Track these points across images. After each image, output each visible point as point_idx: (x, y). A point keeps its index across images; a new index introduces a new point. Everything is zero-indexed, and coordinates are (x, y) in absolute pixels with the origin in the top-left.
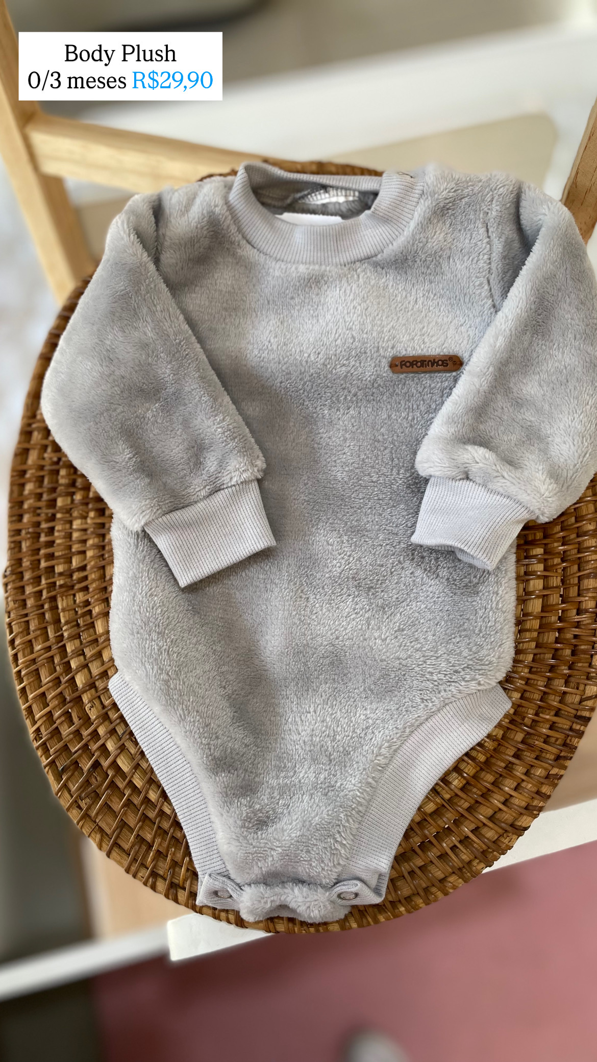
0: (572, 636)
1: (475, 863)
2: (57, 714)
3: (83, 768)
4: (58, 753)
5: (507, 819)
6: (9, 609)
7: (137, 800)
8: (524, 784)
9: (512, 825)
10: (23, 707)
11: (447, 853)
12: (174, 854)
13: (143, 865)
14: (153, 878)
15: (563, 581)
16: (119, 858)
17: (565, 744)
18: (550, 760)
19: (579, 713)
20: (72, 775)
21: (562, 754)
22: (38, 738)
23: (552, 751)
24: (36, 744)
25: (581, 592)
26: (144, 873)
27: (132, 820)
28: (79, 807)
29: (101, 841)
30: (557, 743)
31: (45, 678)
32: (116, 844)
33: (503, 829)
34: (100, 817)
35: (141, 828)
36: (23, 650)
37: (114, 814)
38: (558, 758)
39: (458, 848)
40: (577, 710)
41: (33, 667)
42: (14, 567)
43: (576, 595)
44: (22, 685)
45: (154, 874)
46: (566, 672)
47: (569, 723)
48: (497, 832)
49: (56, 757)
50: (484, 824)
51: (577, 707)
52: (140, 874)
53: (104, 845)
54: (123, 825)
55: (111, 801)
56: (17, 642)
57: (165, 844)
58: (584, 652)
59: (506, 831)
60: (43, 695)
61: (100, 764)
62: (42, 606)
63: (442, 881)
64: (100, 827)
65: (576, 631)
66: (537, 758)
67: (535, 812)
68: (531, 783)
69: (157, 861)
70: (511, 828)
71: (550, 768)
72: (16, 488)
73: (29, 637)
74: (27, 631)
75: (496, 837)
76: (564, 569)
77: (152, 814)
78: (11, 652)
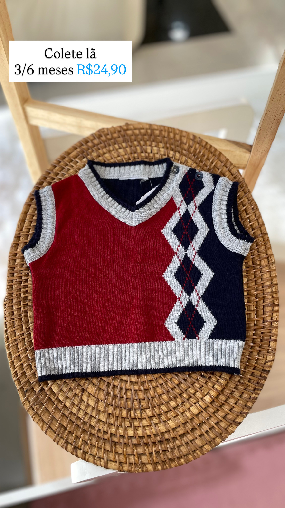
0: (261, 333)
1: (216, 439)
2: (25, 365)
3: (36, 391)
4: (24, 383)
5: (231, 418)
6: (5, 316)
7: (60, 406)
8: (239, 402)
9: (234, 421)
10: (9, 362)
11: (203, 434)
12: (77, 432)
13: (62, 438)
14: (66, 444)
15: (256, 307)
16: (50, 434)
17: (258, 383)
18: (251, 390)
19: (264, 368)
20: (31, 394)
21: (257, 387)
22: (15, 376)
23: (251, 386)
24: (14, 379)
25: (264, 313)
26: (62, 441)
27: (58, 416)
28: (33, 409)
29: (43, 425)
30: (254, 382)
31: (20, 348)
32: (50, 427)
33: (230, 423)
34: (43, 414)
35: (62, 420)
36: (11, 335)
37: (50, 413)
38: (255, 389)
39: (209, 432)
40: (263, 367)
41: (15, 343)
42: (9, 297)
43: (262, 313)
44: (10, 351)
45: (67, 442)
46: (259, 349)
47: (260, 373)
48: (227, 424)
49: (24, 385)
50: (221, 421)
51: (263, 365)
52: (60, 442)
53: (44, 428)
54: (53, 418)
55: (48, 406)
56: (8, 331)
57: (73, 428)
58: (267, 340)
59: (231, 424)
60: (19, 355)
61: (44, 389)
62: (21, 315)
63: (201, 447)
64: (42, 419)
65: (263, 330)
66: (245, 389)
67: (244, 415)
68: (243, 401)
69: (69, 436)
70: (233, 422)
71: (251, 394)
72: (11, 261)
73: (14, 329)
74: (13, 326)
75: (226, 427)
76: (257, 302)
77: (67, 413)
78: (5, 336)
